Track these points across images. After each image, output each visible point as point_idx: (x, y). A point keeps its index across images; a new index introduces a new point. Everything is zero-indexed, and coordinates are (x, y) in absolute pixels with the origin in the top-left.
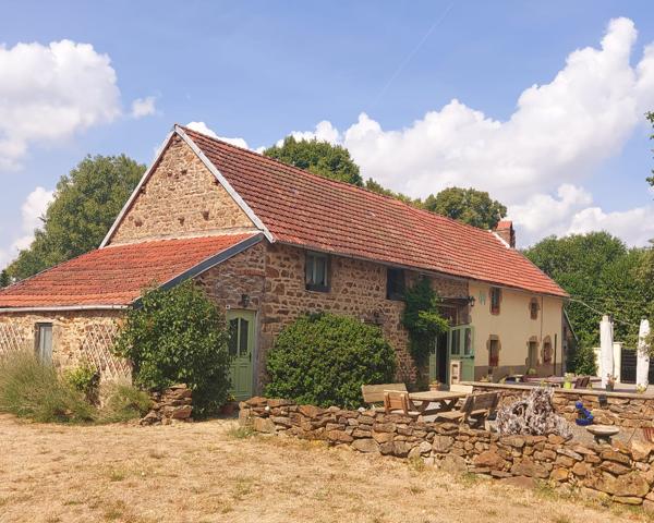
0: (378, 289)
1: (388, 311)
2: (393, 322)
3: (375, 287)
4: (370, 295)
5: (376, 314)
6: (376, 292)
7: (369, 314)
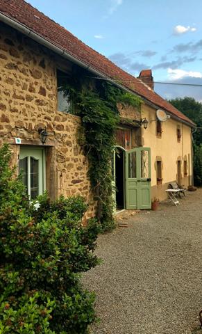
0: (43, 92)
1: (60, 127)
2: (68, 144)
3: (37, 89)
4: (29, 99)
5: (42, 132)
6: (41, 97)
7: (29, 131)
